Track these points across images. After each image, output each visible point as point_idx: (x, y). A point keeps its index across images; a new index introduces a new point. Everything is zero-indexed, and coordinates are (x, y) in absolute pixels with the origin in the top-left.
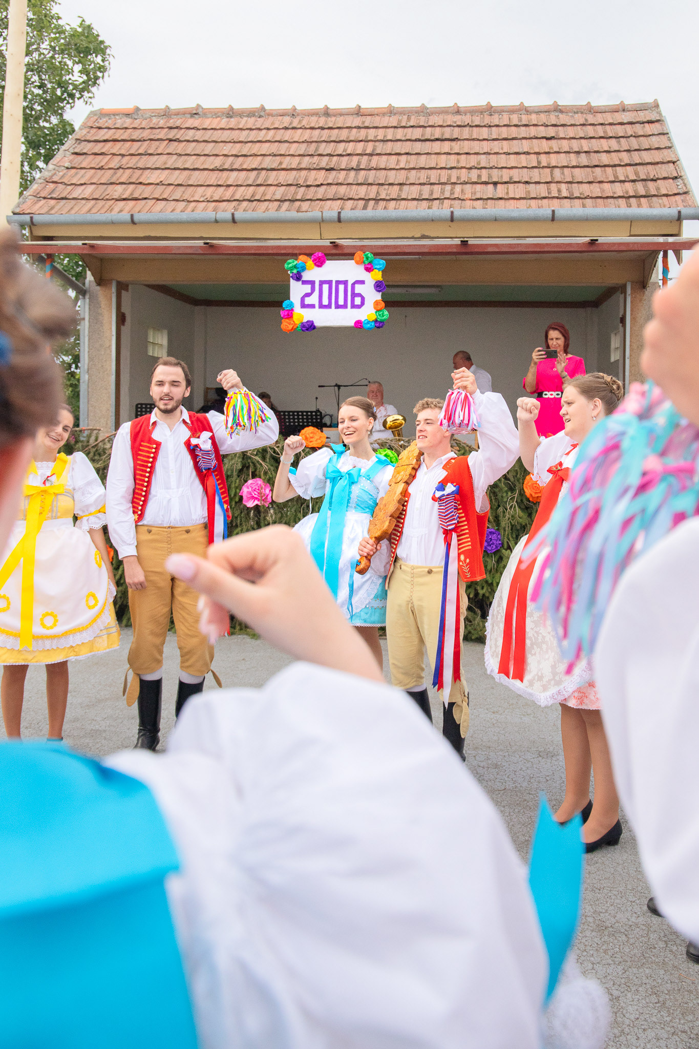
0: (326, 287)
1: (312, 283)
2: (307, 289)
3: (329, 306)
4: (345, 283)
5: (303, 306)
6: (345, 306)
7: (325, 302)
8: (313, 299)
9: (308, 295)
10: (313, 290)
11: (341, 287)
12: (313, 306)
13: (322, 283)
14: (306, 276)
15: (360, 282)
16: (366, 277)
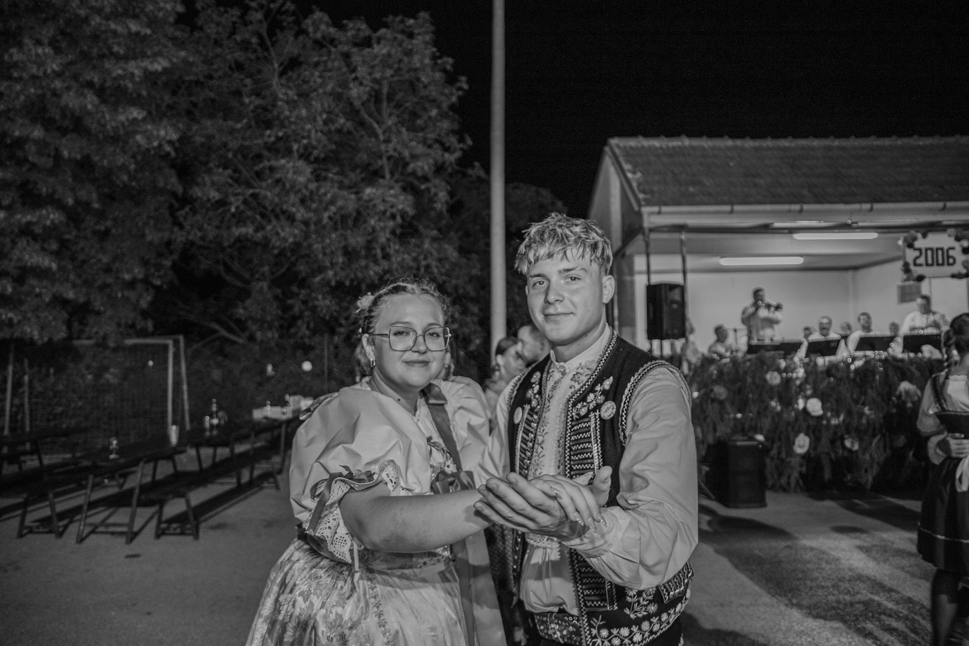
0: (929, 253)
1: (920, 250)
2: (917, 253)
3: (932, 265)
4: (942, 249)
5: (915, 264)
6: (943, 264)
7: (930, 261)
8: (921, 260)
9: (918, 257)
10: (921, 254)
11: (940, 252)
12: (921, 265)
13: (926, 250)
14: (917, 244)
15: (953, 248)
16: (956, 245)
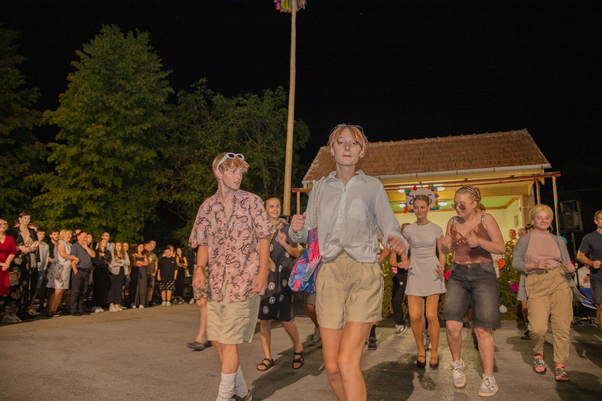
2: (412, 198)
14: (411, 194)
15: (431, 195)
16: (432, 193)
